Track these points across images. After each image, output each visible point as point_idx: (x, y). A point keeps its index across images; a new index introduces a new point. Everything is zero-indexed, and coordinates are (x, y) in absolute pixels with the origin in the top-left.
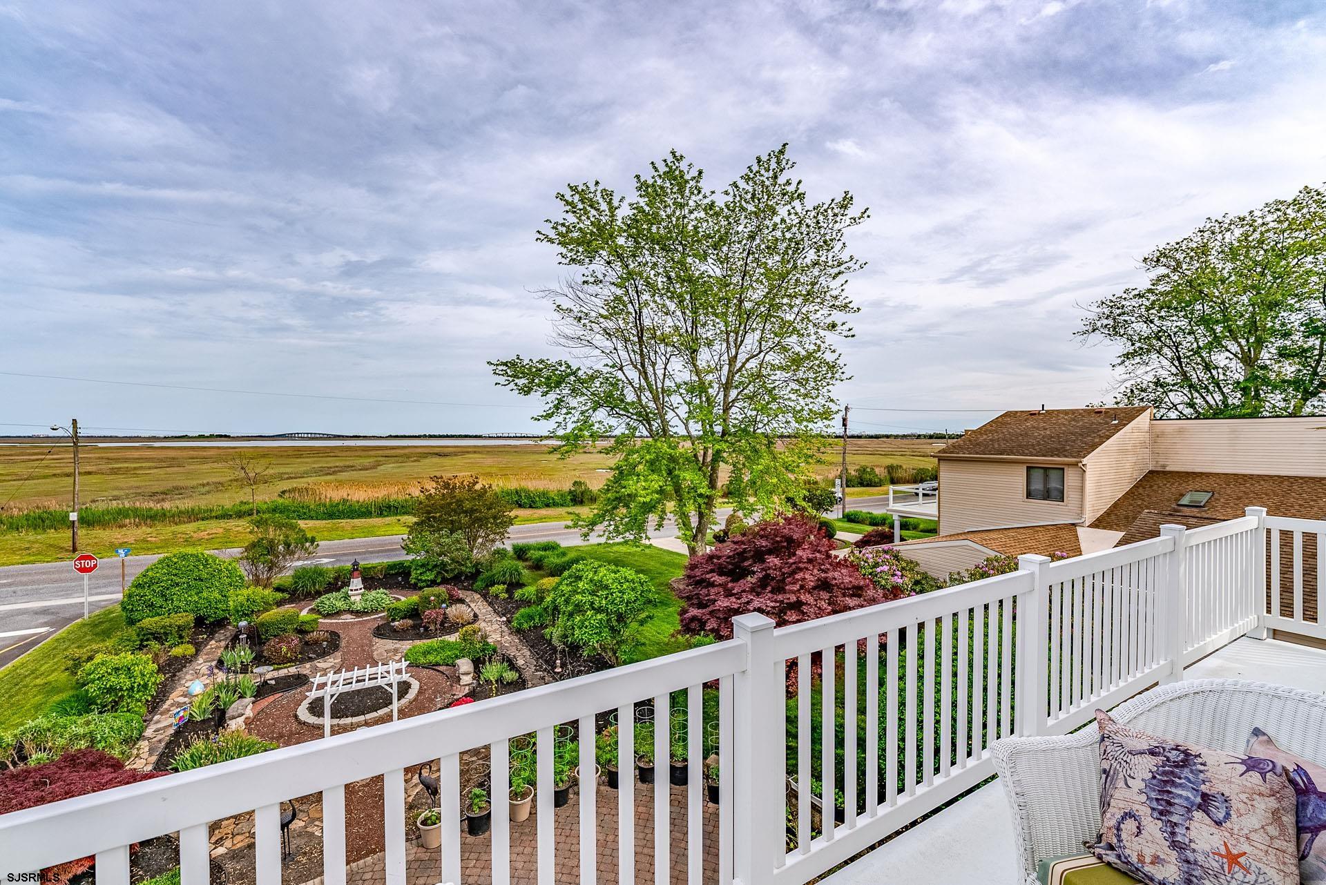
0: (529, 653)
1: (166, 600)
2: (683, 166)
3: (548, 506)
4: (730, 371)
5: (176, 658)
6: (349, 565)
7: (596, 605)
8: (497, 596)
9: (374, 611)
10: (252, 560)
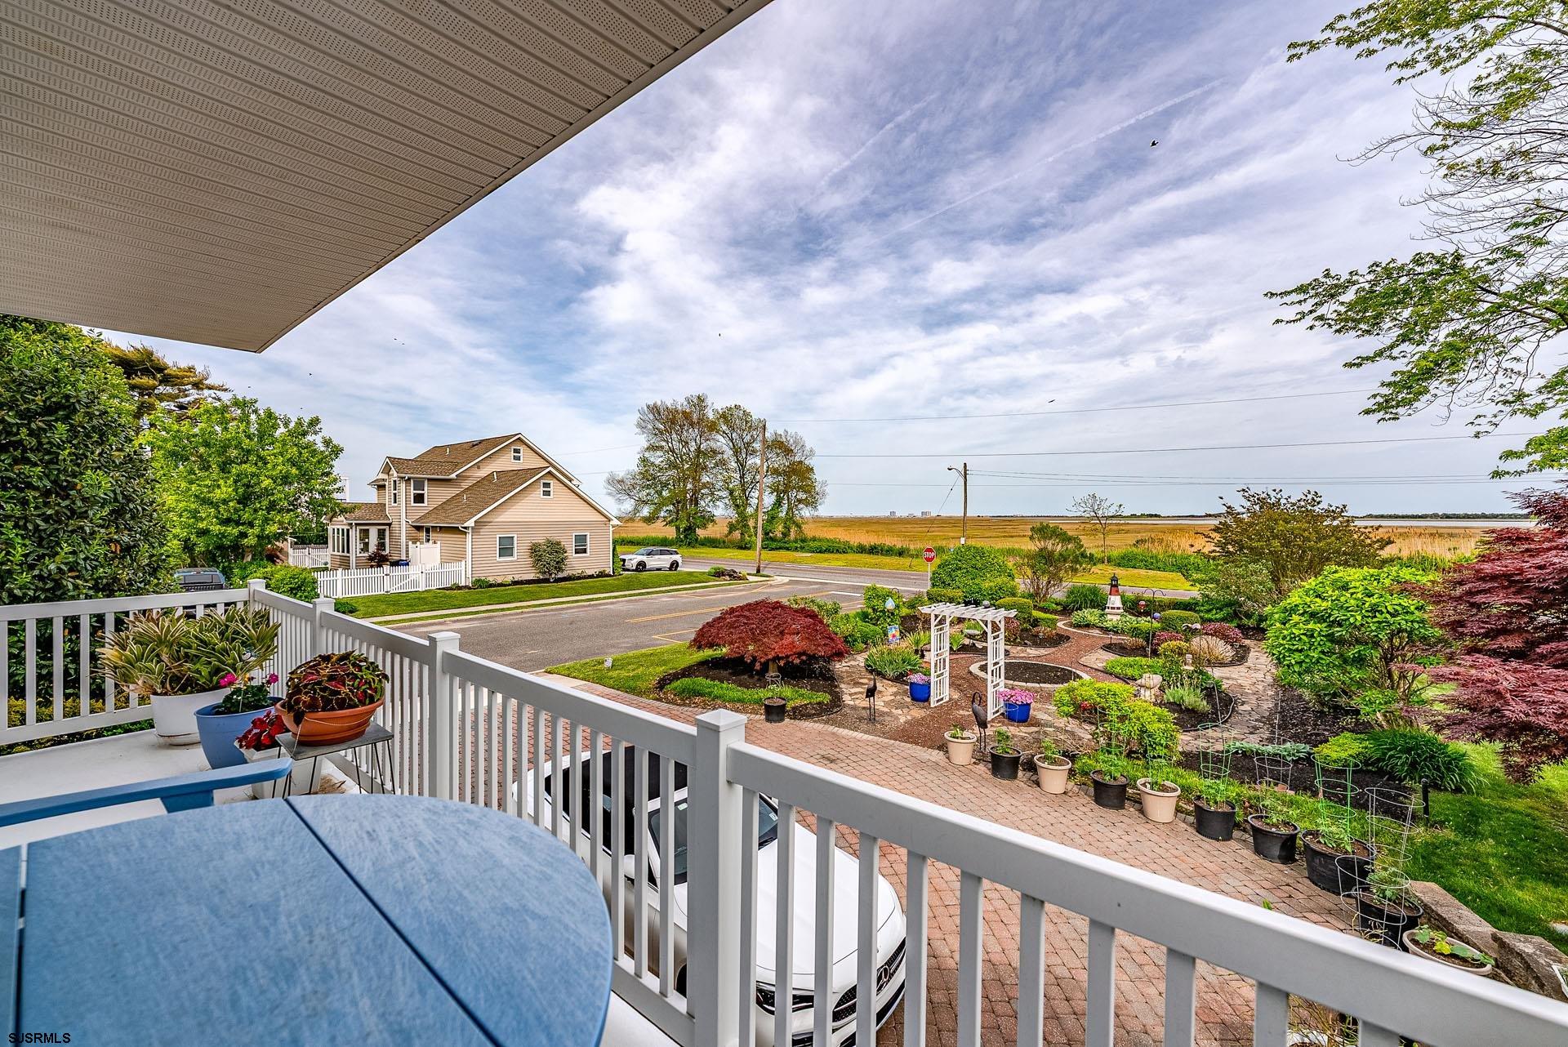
9: (1124, 633)
10: (1032, 567)
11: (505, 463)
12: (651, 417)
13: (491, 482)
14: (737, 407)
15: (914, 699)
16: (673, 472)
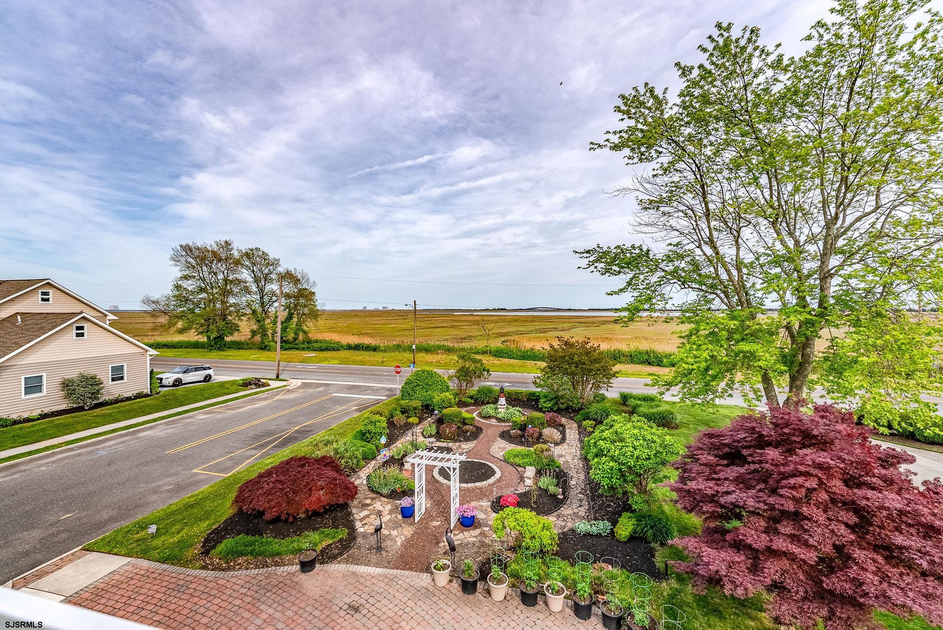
0: (583, 478)
5: (410, 423)
6: (497, 388)
8: (586, 429)
9: (508, 421)
10: (458, 378)
11: (33, 305)
12: (184, 253)
13: (14, 324)
14: (258, 249)
15: (403, 516)
16: (204, 295)
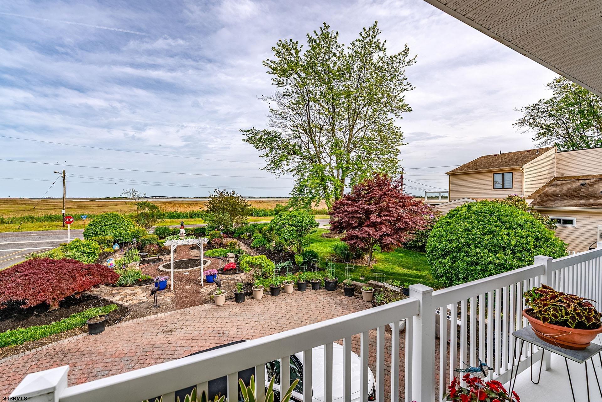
1: (102, 232)
2: (329, 30)
3: (265, 216)
4: (350, 135)
5: (107, 252)
7: (291, 223)
8: (244, 238)
10: (138, 221)
